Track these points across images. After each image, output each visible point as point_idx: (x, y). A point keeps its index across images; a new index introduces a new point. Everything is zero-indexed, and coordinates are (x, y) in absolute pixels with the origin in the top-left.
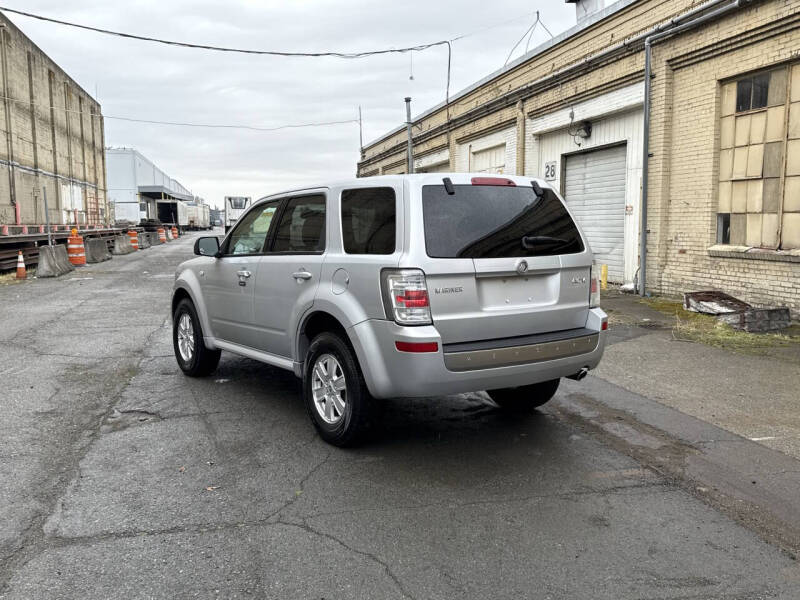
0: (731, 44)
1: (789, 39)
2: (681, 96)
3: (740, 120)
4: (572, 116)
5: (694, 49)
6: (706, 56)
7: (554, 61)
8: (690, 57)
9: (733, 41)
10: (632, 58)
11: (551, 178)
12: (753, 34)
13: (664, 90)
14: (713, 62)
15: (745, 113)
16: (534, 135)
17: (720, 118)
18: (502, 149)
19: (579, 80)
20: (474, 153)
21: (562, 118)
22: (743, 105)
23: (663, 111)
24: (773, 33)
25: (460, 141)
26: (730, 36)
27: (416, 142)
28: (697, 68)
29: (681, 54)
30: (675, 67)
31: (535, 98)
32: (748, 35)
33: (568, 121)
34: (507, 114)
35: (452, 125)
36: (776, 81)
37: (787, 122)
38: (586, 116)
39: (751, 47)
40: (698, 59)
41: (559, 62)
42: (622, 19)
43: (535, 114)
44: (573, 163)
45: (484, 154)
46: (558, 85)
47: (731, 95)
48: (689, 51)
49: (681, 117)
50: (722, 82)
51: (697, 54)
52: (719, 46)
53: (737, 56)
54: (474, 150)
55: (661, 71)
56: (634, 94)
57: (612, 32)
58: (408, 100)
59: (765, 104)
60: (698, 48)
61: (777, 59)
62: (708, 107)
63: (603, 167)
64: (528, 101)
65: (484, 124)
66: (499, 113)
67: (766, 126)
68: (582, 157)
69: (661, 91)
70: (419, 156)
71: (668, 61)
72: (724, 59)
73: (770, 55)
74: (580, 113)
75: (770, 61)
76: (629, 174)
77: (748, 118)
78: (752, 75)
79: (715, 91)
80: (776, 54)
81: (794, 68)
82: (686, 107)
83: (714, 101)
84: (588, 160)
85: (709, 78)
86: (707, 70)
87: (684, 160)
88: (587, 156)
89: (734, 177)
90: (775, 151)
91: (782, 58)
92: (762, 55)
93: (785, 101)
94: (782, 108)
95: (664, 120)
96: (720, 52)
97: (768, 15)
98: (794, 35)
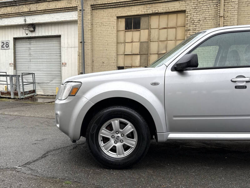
1: (151, 6)
2: (96, 20)
3: (127, 33)
4: (25, 21)
5: (106, 3)
6: (112, 7)
8: (103, 5)
9: (126, 3)
11: (5, 48)
14: (114, 9)
15: (130, 30)
17: (118, 31)
19: (31, 5)
21: (20, 21)
22: (128, 28)
23: (90, 25)
24: (145, 3)
26: (125, 1)
28: (105, 10)
30: (94, 8)
33: (23, 23)
36: (143, 21)
37: (149, 35)
38: (35, 22)
39: (133, 6)
40: (107, 7)
44: (20, 42)
46: (17, 5)
47: (122, 23)
48: (104, 3)
50: (118, 18)
51: (107, 5)
52: (120, 4)
53: (126, 9)
55: (88, 9)
56: (73, 16)
59: (140, 29)
61: (146, 13)
62: (112, 26)
67: (140, 36)
69: (88, 17)
71: (91, 5)
72: (121, 9)
73: (143, 11)
74: (30, 20)
75: (143, 13)
76: (62, 49)
77: (131, 33)
78: (133, 17)
79: (116, 20)
80: (146, 10)
81: (152, 17)
82: (100, 25)
83: (116, 24)
84: (32, 41)
85: (112, 15)
86: (111, 12)
87: (100, 45)
88: (30, 40)
89: (126, 53)
90: (145, 45)
91: (149, 12)
92: (139, 10)
93: (149, 28)
94: (147, 30)
95: (90, 29)
96: (119, 6)
98: (154, 5)
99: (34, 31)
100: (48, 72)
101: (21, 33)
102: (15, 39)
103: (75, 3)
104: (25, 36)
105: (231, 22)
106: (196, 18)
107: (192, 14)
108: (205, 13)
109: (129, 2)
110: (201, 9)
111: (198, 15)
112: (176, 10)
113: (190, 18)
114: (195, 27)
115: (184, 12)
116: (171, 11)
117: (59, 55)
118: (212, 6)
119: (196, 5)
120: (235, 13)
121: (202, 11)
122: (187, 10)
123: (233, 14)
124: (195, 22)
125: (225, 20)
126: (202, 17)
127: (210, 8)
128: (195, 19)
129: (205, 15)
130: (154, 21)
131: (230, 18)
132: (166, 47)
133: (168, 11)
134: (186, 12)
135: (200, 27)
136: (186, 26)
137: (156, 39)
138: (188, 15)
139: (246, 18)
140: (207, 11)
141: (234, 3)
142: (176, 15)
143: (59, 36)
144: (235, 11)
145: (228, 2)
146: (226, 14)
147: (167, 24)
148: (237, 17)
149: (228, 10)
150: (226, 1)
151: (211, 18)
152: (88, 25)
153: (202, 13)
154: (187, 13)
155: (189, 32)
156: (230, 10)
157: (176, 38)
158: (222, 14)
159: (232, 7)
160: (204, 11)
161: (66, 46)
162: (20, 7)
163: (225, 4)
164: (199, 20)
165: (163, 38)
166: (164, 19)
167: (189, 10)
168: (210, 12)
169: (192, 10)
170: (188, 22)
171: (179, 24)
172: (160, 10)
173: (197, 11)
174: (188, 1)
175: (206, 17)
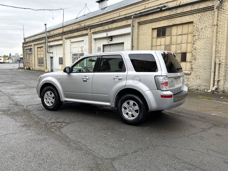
0: (156, 20)
1: (172, 20)
2: (141, 32)
3: (157, 39)
4: (107, 34)
5: (146, 20)
6: (149, 22)
7: (100, 19)
8: (144, 22)
9: (157, 19)
10: (127, 21)
11: (99, 51)
12: (162, 18)
13: (137, 30)
14: (151, 24)
15: (159, 37)
16: (94, 39)
17: (152, 38)
18: (82, 42)
19: (109, 25)
20: (72, 42)
21: (104, 35)
22: (159, 35)
23: (137, 35)
24: (168, 18)
25: (66, 38)
26: (156, 18)
27: (49, 37)
28: (146, 25)
29: (142, 21)
30: (139, 24)
31: (94, 29)
32: (161, 18)
33: (106, 36)
34: (85, 32)
35: (64, 33)
36: (168, 31)
37: (171, 40)
38: (112, 35)
40: (146, 23)
41: (102, 19)
42: (122, 10)
43: (94, 33)
44: (106, 47)
45: (75, 43)
46: (103, 26)
47: (155, 33)
48: (144, 20)
49: (141, 37)
50: (153, 29)
51: (146, 21)
52: (153, 20)
53: (157, 23)
54: (72, 41)
55: (136, 25)
56: (128, 30)
57: (120, 13)
58: (45, 25)
59: (165, 36)
60: (147, 20)
61: (169, 25)
62: (149, 35)
64: (92, 29)
65: (76, 34)
66: (81, 32)
67: (165, 41)
68: (109, 46)
69: (136, 30)
70: (49, 42)
71: (138, 22)
72: (154, 23)
73: (167, 23)
74: (110, 34)
75: (167, 25)
77: (160, 39)
78: (161, 28)
79: (151, 31)
80: (168, 23)
81: (172, 27)
82: (143, 35)
83: (151, 33)
84: (111, 47)
85: (150, 28)
86: (149, 26)
87: (142, 48)
90: (168, 47)
92: (165, 23)
93: (170, 35)
94: (170, 37)
95: (137, 38)
96: (153, 21)
97: (167, 13)
98: (173, 19)
99: (112, 40)
101: (106, 42)
102: (104, 46)
103: (130, 22)
104: (108, 43)
105: (223, 29)
106: (200, 26)
107: (197, 24)
108: (206, 22)
109: (158, 19)
110: (204, 20)
112: (187, 22)
113: (196, 27)
114: (199, 34)
115: (192, 22)
116: (184, 22)
118: (211, 17)
119: (200, 17)
120: (225, 22)
121: (204, 21)
122: (194, 22)
123: (224, 22)
124: (199, 30)
125: (218, 28)
126: (204, 26)
127: (209, 19)
128: (199, 28)
130: (174, 30)
131: (222, 26)
132: (181, 48)
133: (182, 22)
134: (194, 23)
135: (202, 33)
136: (193, 33)
137: (175, 43)
138: (195, 25)
140: (207, 21)
141: (225, 14)
142: (188, 25)
143: (123, 43)
144: (226, 20)
145: (221, 14)
146: (219, 23)
147: (182, 32)
148: (227, 25)
149: (220, 20)
150: (219, 13)
151: (210, 27)
153: (204, 23)
155: (195, 37)
156: (222, 19)
157: (187, 42)
158: (216, 24)
159: (223, 17)
160: (205, 21)
161: (126, 49)
162: (105, 26)
164: (202, 28)
165: (179, 42)
166: (180, 28)
167: (196, 21)
168: (209, 22)
169: (197, 21)
170: (195, 30)
171: (190, 31)
172: (178, 23)
173: (200, 22)
174: (195, 15)
175: (207, 25)
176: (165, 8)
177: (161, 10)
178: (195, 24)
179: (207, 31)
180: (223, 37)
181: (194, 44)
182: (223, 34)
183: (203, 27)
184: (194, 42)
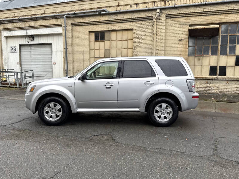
0: (94, 23)
1: (111, 25)
2: (75, 33)
3: (96, 43)
4: (27, 33)
5: (81, 22)
6: (85, 25)
7: (15, 13)
8: (79, 24)
10: (57, 20)
11: (14, 52)
12: (101, 22)
14: (87, 26)
15: (98, 41)
16: (5, 37)
17: (90, 41)
19: (31, 22)
21: (23, 33)
22: (97, 39)
23: (71, 37)
24: (107, 23)
26: (94, 21)
28: (81, 27)
29: (77, 22)
30: (73, 25)
31: (6, 24)
32: (100, 22)
33: (26, 34)
36: (106, 35)
37: (111, 45)
38: (33, 34)
39: (100, 25)
40: (82, 25)
41: (17, 14)
42: (48, 7)
43: (6, 30)
44: (24, 47)
47: (93, 36)
49: (76, 40)
50: (90, 32)
52: (90, 23)
53: (95, 26)
55: (69, 26)
56: (59, 30)
57: (45, 10)
59: (104, 40)
60: (83, 22)
61: (108, 29)
62: (86, 38)
63: (39, 50)
64: (2, 25)
67: (104, 45)
68: (29, 46)
69: (69, 31)
71: (71, 23)
72: (91, 26)
73: (106, 28)
74: (31, 32)
75: (106, 30)
76: (53, 53)
77: (99, 43)
78: (99, 32)
79: (88, 34)
80: (108, 28)
81: (112, 32)
82: (78, 37)
83: (88, 36)
84: (32, 47)
85: (86, 30)
86: (85, 28)
87: (78, 51)
88: (31, 46)
89: (95, 57)
90: (108, 51)
91: (109, 29)
92: (103, 28)
93: (110, 40)
94: (109, 41)
95: (71, 39)
96: (90, 24)
97: (106, 18)
98: (113, 24)
99: (33, 40)
100: (44, 69)
101: (24, 41)
102: (21, 46)
103: (60, 21)
104: (27, 43)
105: (161, 38)
107: (137, 31)
108: (145, 31)
109: (97, 22)
110: (143, 28)
111: (141, 32)
112: (127, 28)
113: (136, 34)
114: (139, 41)
115: (132, 29)
116: (124, 29)
117: (51, 57)
118: (150, 26)
119: (139, 26)
121: (143, 30)
123: (162, 32)
124: (139, 37)
125: (157, 36)
126: (143, 33)
127: (148, 28)
128: (139, 35)
129: (145, 32)
130: (114, 35)
131: (160, 35)
132: (121, 53)
133: (122, 29)
135: (142, 40)
136: (134, 39)
137: (115, 47)
139: (171, 35)
140: (146, 29)
141: (162, 25)
142: (127, 31)
143: (51, 44)
144: (163, 30)
145: (159, 24)
146: (158, 32)
147: (122, 38)
148: (164, 34)
150: (158, 24)
151: (149, 35)
152: (69, 37)
154: (134, 31)
155: (136, 43)
156: (160, 29)
157: (127, 47)
158: (155, 33)
161: (55, 50)
162: (23, 23)
163: (157, 25)
165: (119, 47)
166: (119, 34)
167: (135, 29)
168: (148, 31)
169: (137, 29)
170: (135, 37)
171: (129, 38)
172: (117, 28)
173: (140, 30)
174: (134, 23)
175: (146, 33)
176: (105, 12)
177: (100, 14)
178: (135, 32)
179: (146, 39)
180: (162, 44)
181: (134, 50)
182: (162, 42)
183: (142, 35)
184: (134, 48)
